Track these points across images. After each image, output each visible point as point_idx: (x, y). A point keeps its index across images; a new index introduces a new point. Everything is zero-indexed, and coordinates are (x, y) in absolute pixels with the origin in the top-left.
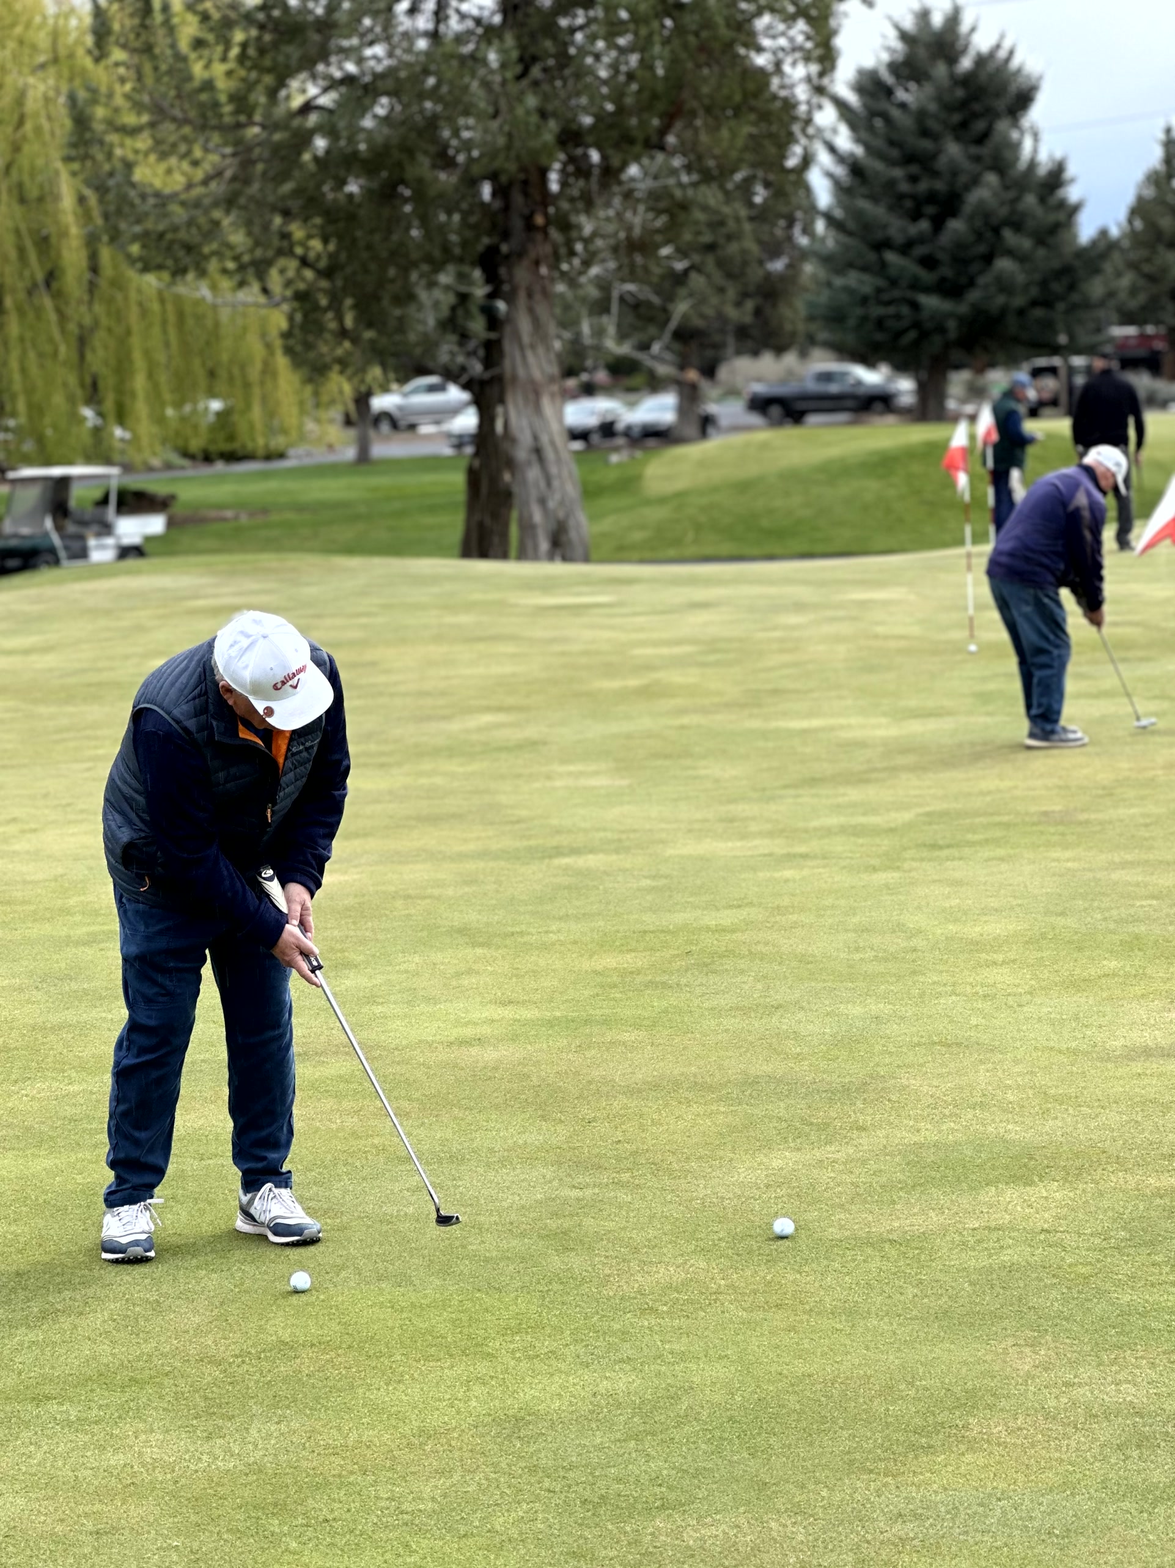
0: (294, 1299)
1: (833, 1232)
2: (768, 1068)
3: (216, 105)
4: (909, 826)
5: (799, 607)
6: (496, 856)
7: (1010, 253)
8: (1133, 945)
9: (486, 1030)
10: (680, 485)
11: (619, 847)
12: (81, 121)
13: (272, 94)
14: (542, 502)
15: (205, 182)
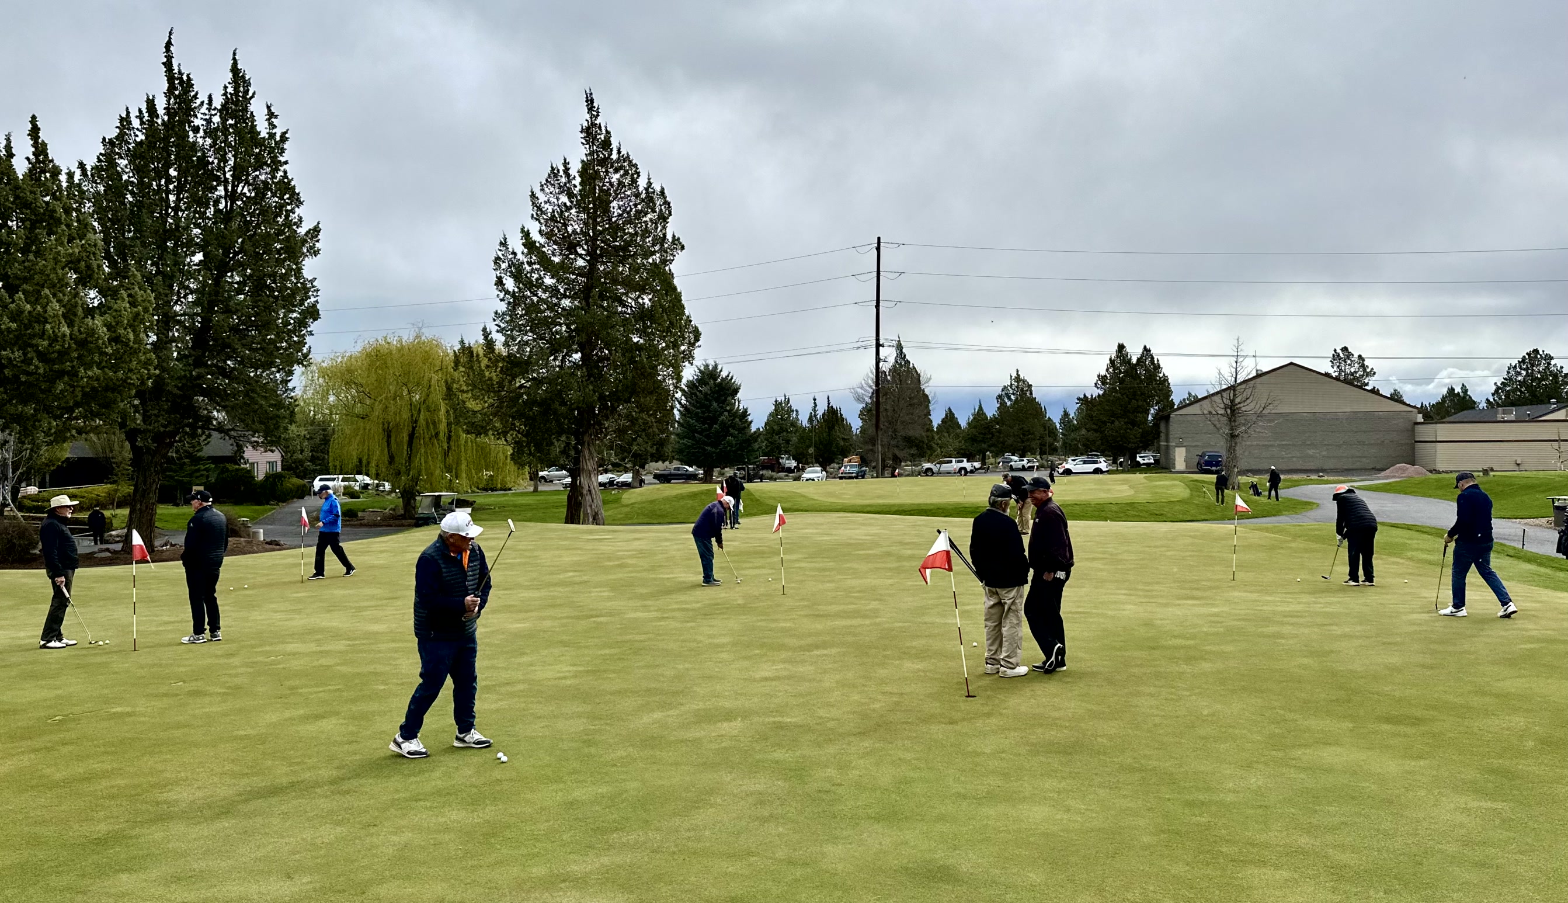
0: (502, 765)
1: (672, 738)
2: (654, 686)
3: (493, 385)
4: (699, 608)
5: (667, 540)
6: (572, 618)
7: (732, 435)
8: (762, 646)
9: (567, 674)
10: (633, 501)
11: (610, 614)
12: (449, 388)
13: (510, 382)
14: (591, 506)
15: (488, 408)
